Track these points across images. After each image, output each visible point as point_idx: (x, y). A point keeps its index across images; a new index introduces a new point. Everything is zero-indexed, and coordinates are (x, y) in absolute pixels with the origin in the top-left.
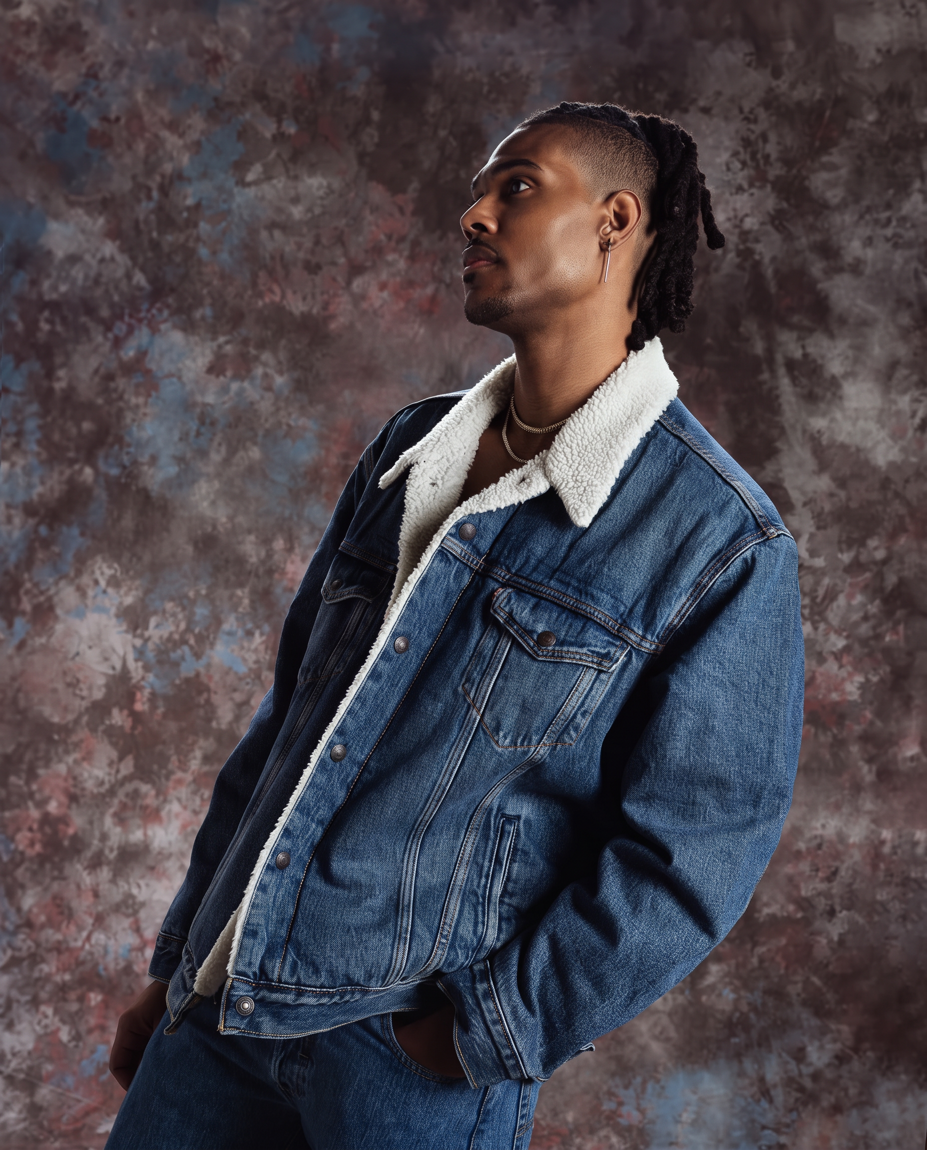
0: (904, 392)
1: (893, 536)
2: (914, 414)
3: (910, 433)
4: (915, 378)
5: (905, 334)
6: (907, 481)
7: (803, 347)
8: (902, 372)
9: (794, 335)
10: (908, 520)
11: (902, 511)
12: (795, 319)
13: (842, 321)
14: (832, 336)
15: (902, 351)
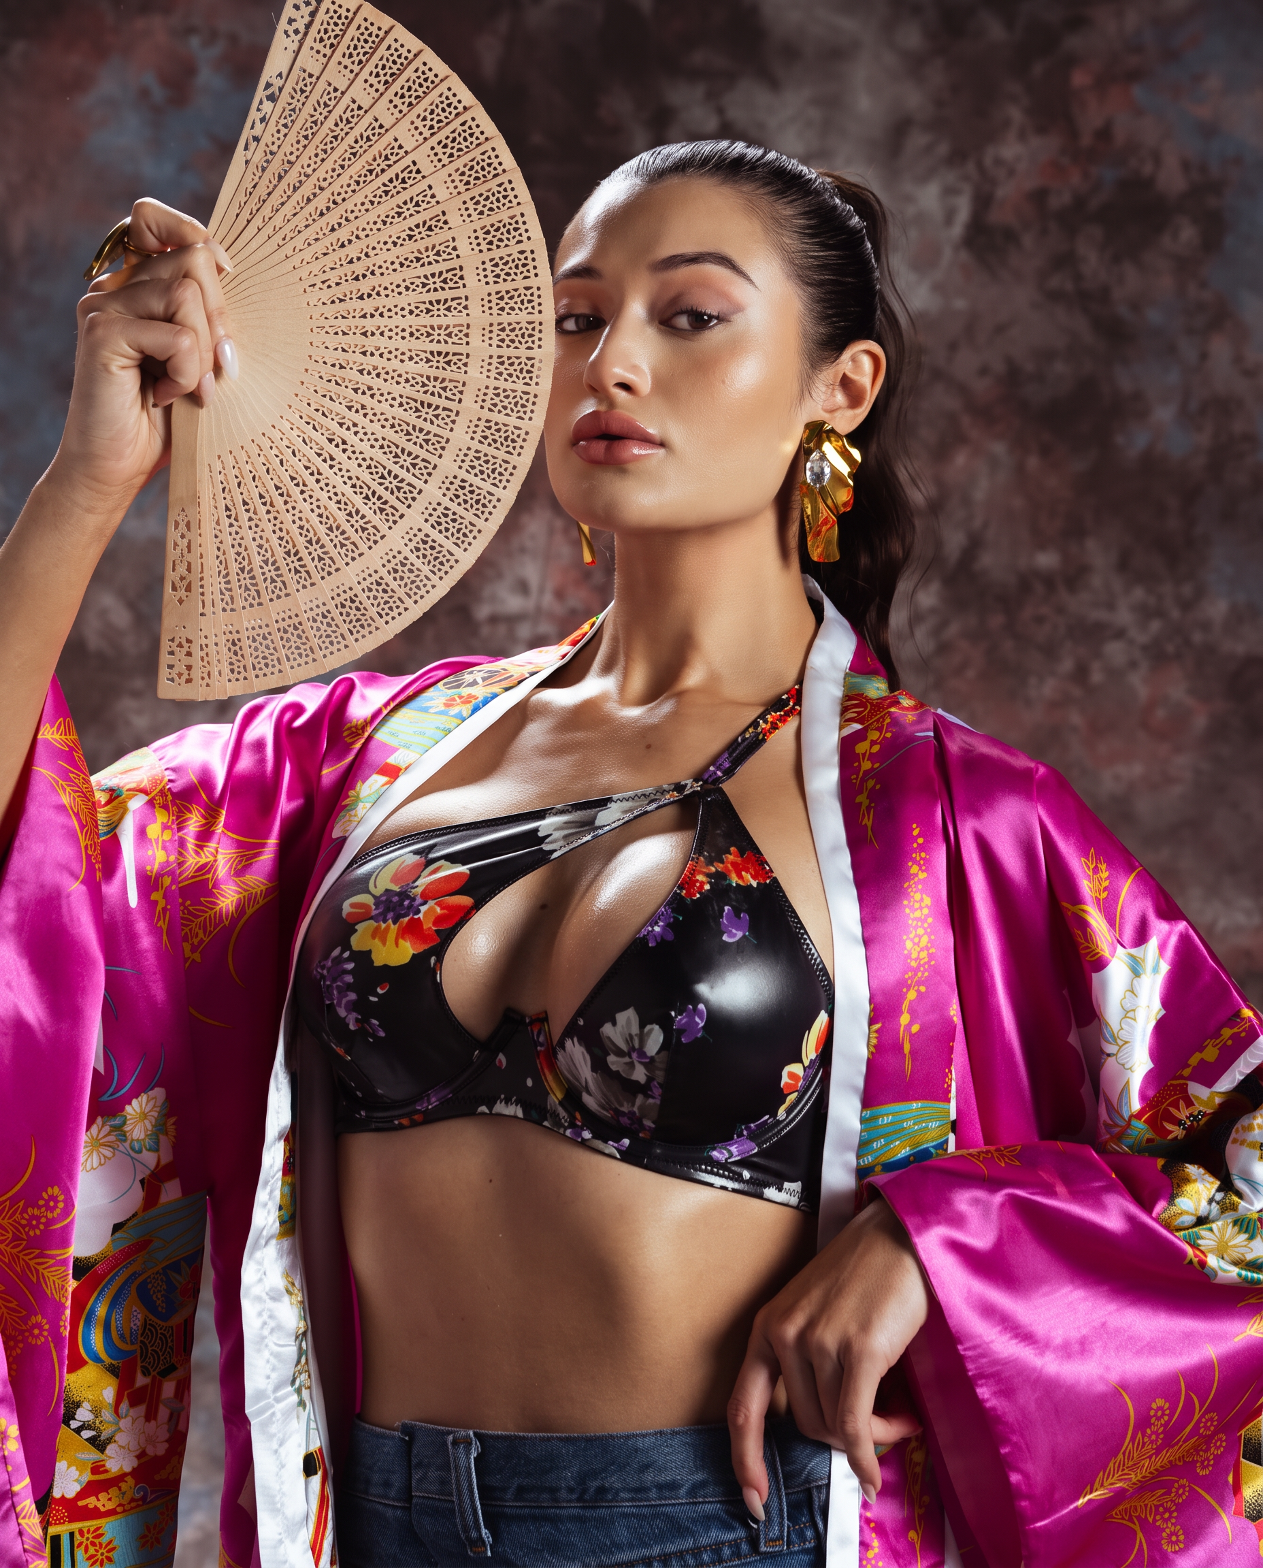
0: (924, 179)
1: (941, 453)
2: (949, 218)
3: (947, 254)
4: (943, 149)
5: (915, 65)
6: (953, 347)
7: (720, 111)
8: (917, 140)
9: (699, 91)
10: (966, 421)
11: (952, 403)
12: (698, 57)
13: (791, 53)
14: (774, 84)
15: (914, 99)
